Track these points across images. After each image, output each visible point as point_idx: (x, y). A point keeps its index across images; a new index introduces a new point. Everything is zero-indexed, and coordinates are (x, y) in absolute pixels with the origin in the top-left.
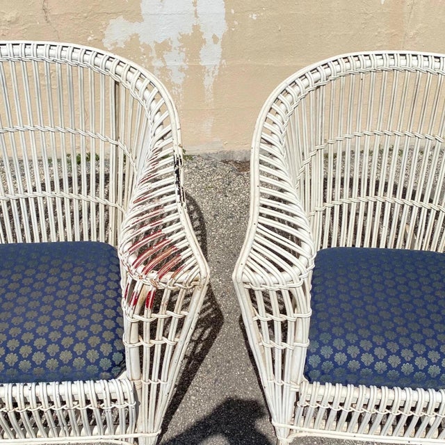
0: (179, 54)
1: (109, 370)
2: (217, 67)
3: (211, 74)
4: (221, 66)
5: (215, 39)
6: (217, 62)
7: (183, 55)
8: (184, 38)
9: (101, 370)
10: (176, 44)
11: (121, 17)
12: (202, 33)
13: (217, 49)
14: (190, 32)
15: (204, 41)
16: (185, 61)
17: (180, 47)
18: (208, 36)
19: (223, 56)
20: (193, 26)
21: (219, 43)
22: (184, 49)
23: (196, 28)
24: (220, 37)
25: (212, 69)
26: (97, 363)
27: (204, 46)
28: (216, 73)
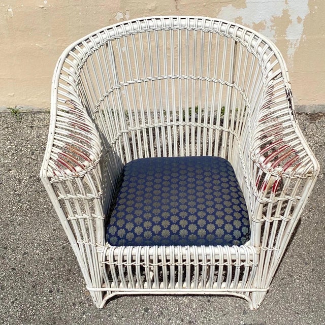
0: (271, 31)
1: (239, 239)
2: (298, 41)
3: (293, 46)
4: (301, 39)
5: (299, 19)
6: (299, 37)
7: (273, 32)
8: (275, 20)
9: (234, 238)
10: (269, 24)
11: (231, 5)
12: (290, 16)
13: (300, 27)
14: (280, 14)
15: (291, 21)
16: (274, 37)
17: (271, 26)
18: (293, 18)
19: (304, 32)
20: (283, 10)
21: (302, 22)
22: (275, 28)
23: (285, 12)
24: (303, 17)
25: (295, 42)
26: (232, 233)
27: (290, 25)
28: (298, 45)
